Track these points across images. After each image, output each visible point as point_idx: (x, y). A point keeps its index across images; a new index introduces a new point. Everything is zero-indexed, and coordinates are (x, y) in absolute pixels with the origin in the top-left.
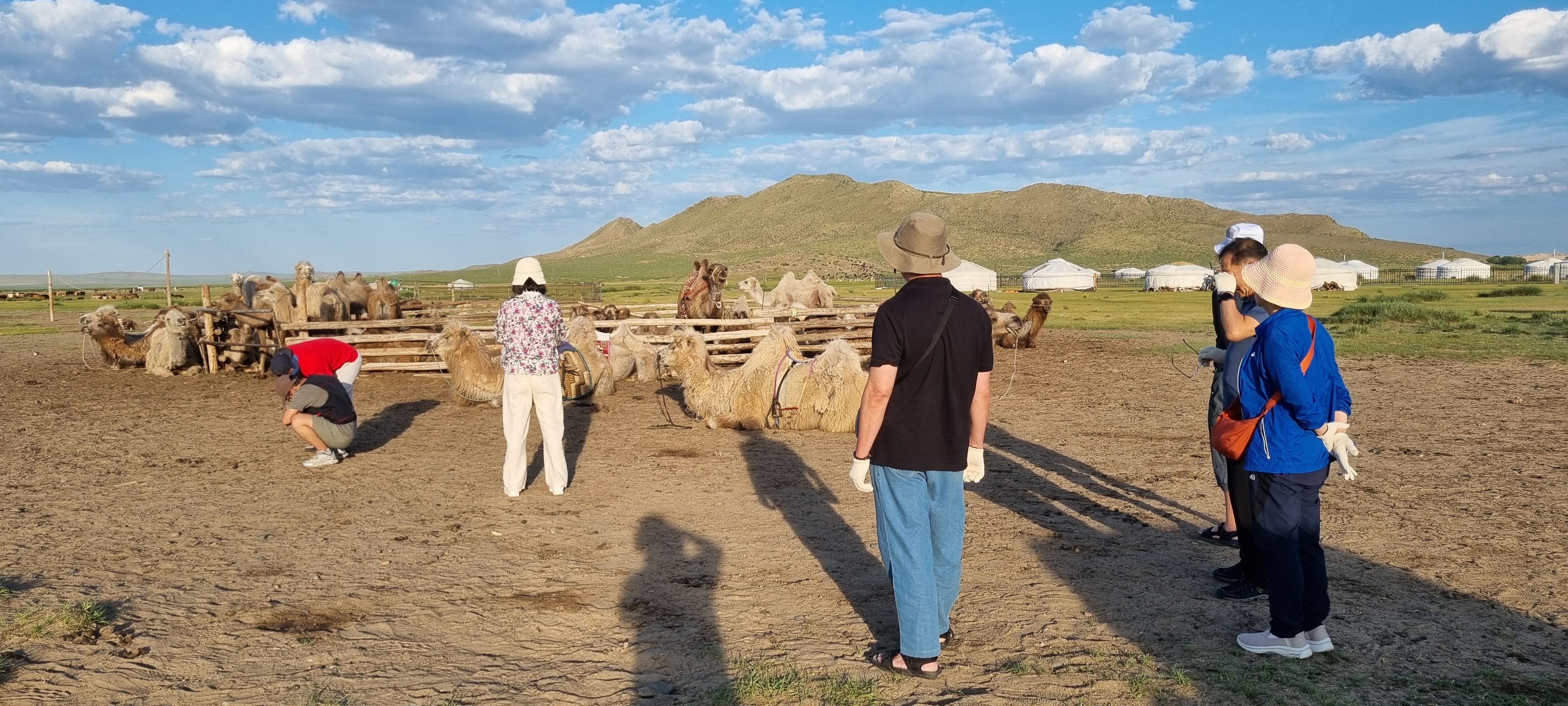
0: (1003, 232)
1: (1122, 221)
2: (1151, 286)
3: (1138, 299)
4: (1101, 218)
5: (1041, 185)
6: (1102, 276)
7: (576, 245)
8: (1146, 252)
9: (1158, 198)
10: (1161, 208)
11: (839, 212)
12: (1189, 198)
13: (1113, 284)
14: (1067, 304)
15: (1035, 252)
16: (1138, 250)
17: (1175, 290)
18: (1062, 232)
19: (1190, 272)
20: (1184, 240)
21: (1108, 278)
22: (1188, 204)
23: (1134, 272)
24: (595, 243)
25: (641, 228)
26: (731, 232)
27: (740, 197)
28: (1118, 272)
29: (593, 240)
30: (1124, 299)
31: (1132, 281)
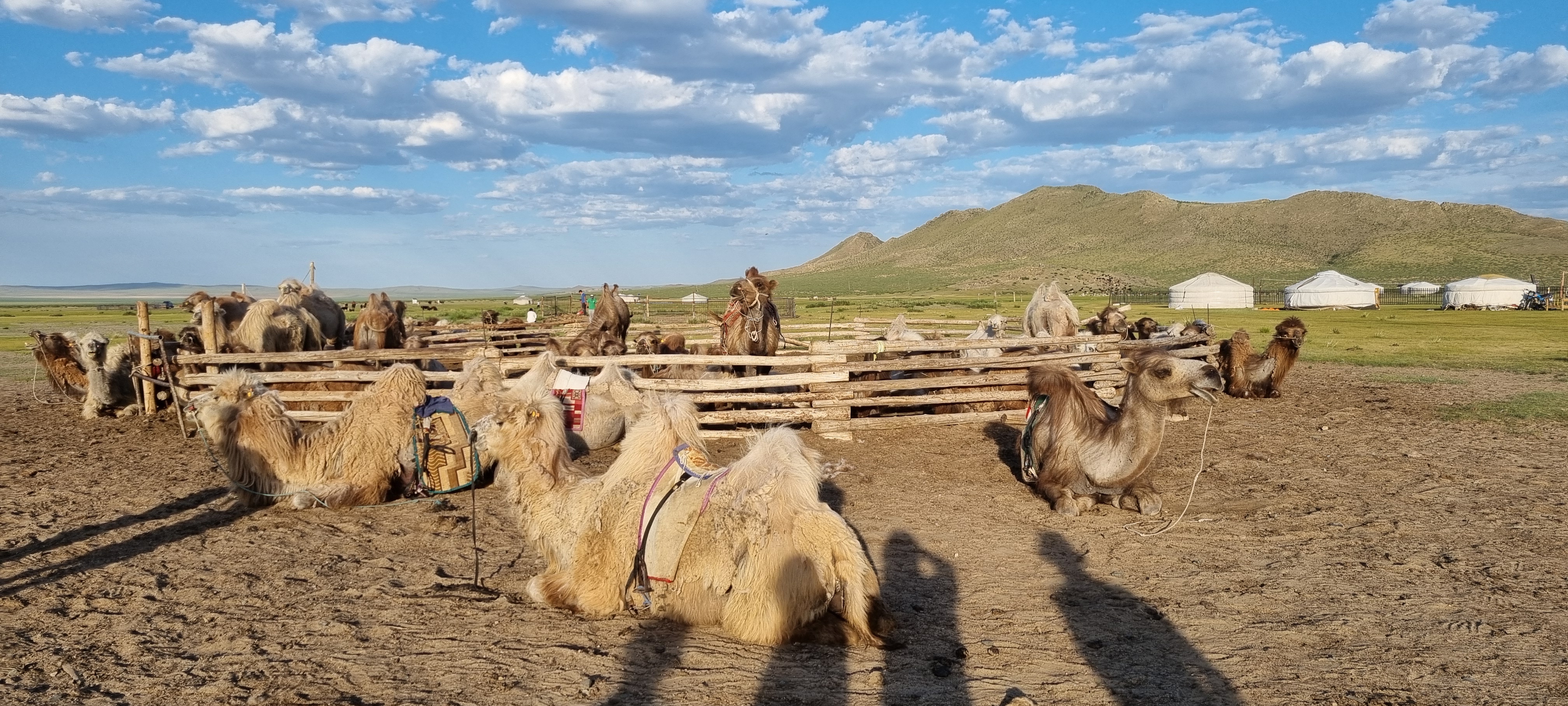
0: (1269, 244)
1: (1410, 231)
2: (1452, 302)
3: (1434, 320)
4: (1386, 227)
5: (1314, 193)
6: (1386, 291)
7: (817, 260)
8: (1439, 265)
9: (1455, 205)
10: (1458, 216)
11: (1086, 224)
12: (1492, 204)
13: (1401, 300)
14: (1338, 327)
15: (1305, 265)
16: (1430, 262)
17: (1484, 309)
18: (1338, 243)
19: (1503, 286)
20: (1486, 251)
21: (1392, 293)
22: (1491, 212)
23: (1427, 287)
24: (836, 258)
25: (881, 242)
26: (972, 245)
27: (982, 210)
28: (1405, 287)
29: (834, 255)
30: (1417, 320)
31: (1424, 297)
